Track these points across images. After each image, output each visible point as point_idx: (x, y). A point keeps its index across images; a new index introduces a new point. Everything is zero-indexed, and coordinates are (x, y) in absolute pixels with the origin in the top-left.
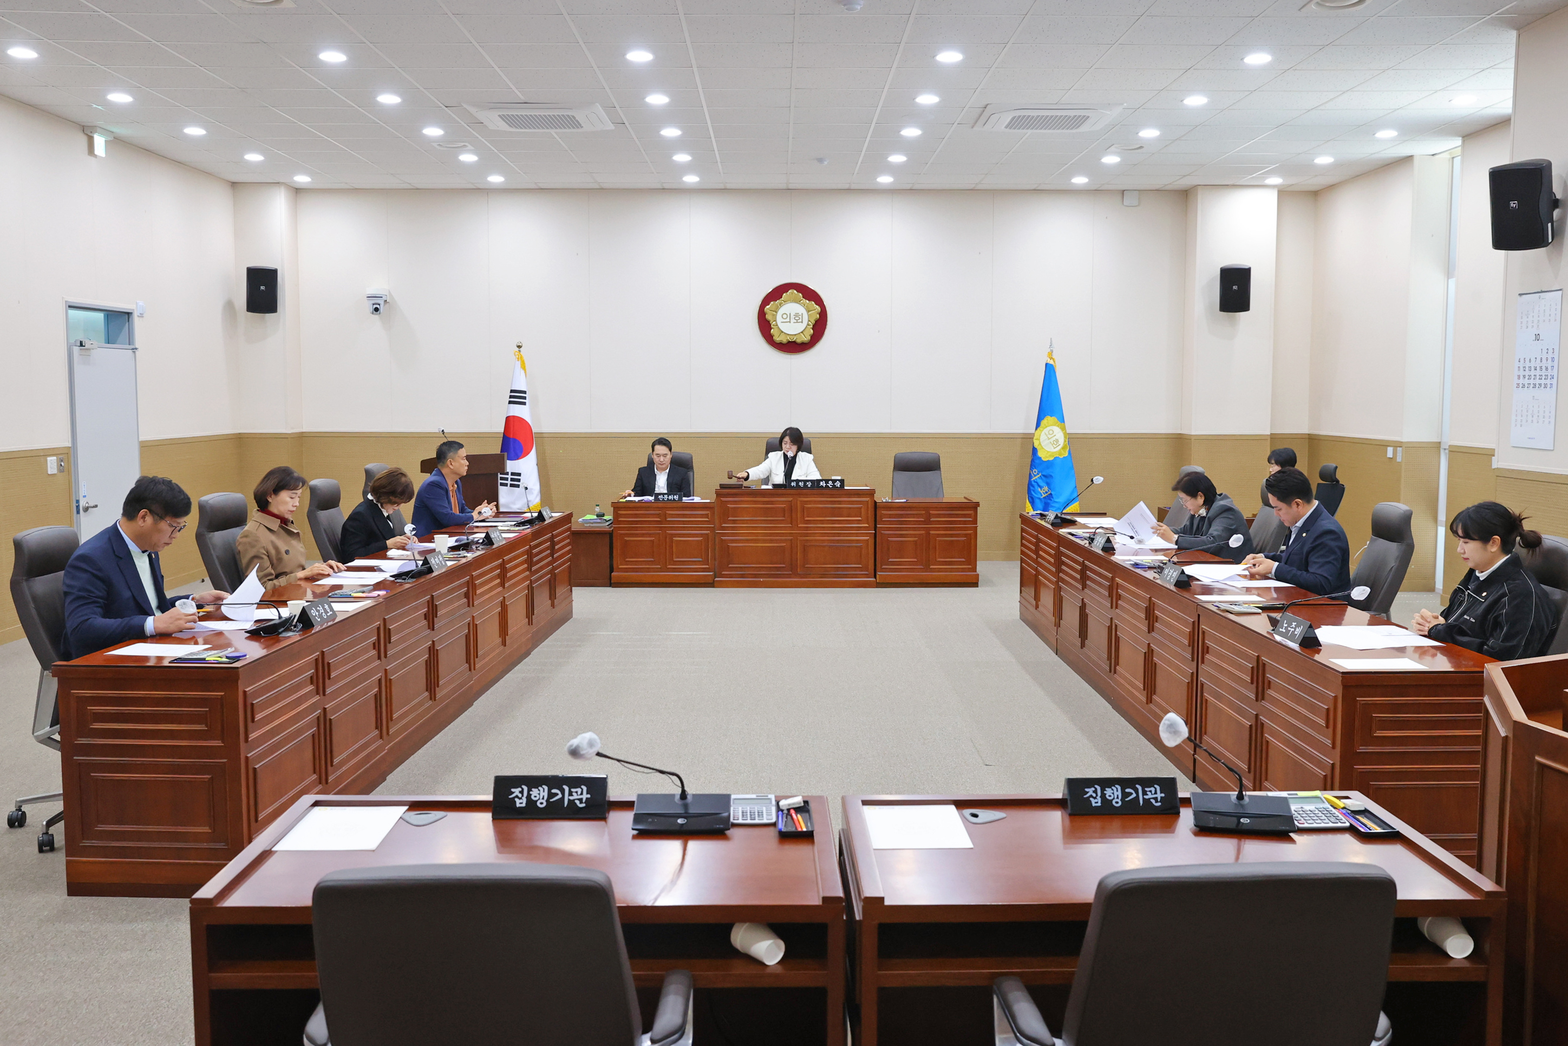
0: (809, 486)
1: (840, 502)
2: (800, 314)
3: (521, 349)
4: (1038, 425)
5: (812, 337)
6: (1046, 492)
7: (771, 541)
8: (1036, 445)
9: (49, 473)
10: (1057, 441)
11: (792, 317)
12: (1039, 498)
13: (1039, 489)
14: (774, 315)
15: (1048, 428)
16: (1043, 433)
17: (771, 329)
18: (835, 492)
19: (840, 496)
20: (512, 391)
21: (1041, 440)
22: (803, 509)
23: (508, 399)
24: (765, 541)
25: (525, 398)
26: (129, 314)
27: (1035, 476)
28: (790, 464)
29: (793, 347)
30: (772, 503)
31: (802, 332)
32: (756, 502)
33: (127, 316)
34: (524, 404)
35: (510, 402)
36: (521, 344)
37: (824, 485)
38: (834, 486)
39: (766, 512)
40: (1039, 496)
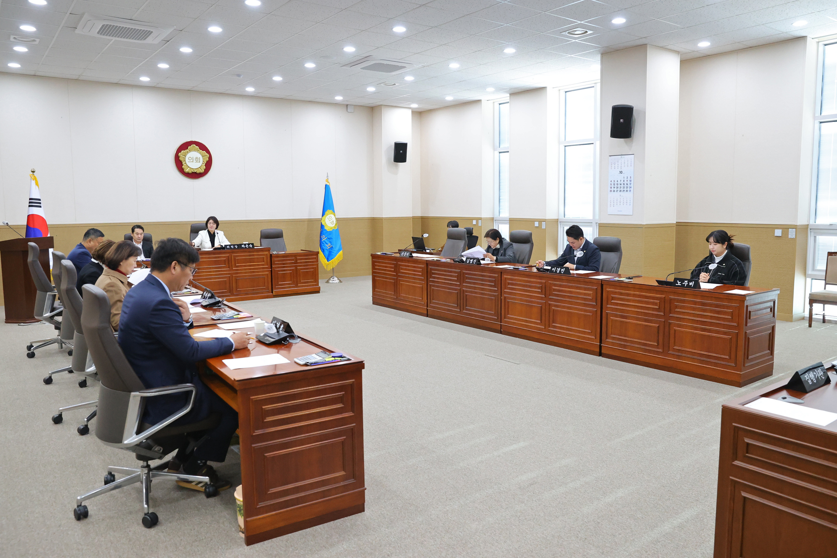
0: (236, 247)
1: (253, 255)
2: (198, 158)
3: (34, 173)
4: (323, 215)
5: (205, 170)
6: (330, 246)
7: (219, 278)
8: (323, 224)
10: (333, 221)
11: (194, 159)
12: (327, 250)
13: (326, 245)
14: (184, 158)
15: (329, 216)
16: (327, 218)
17: (182, 165)
18: (249, 250)
19: (253, 252)
20: (30, 199)
21: (326, 221)
22: (235, 259)
23: (28, 204)
24: (215, 278)
25: (40, 203)
27: (324, 239)
28: (212, 237)
29: (194, 175)
30: (219, 257)
31: (200, 167)
32: (209, 258)
34: (40, 207)
35: (30, 206)
36: (34, 170)
37: (244, 247)
38: (249, 247)
39: (216, 263)
40: (326, 248)
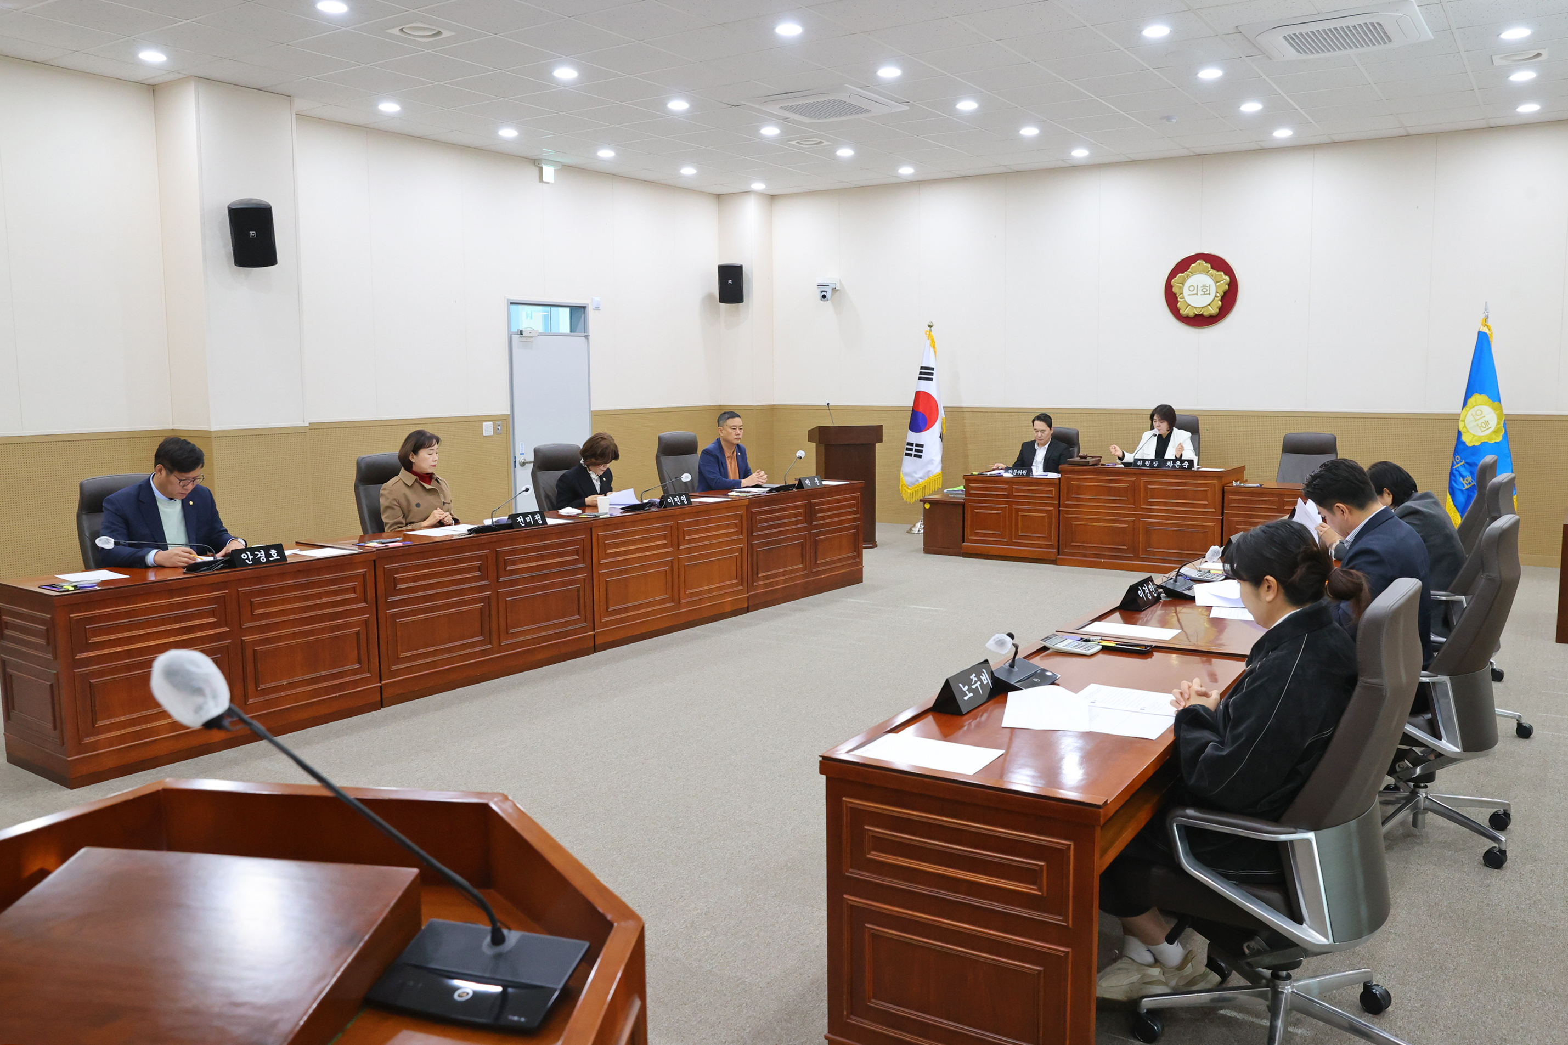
1: (1185, 484)
2: (1208, 286)
3: (932, 328)
4: (1465, 404)
5: (1220, 309)
6: (1470, 483)
7: (1114, 521)
8: (1461, 428)
9: (484, 435)
10: (1487, 423)
11: (1200, 288)
12: (1461, 490)
13: (1461, 479)
14: (1180, 288)
15: (1476, 408)
16: (1469, 413)
17: (1178, 302)
18: (1180, 473)
19: (1186, 477)
20: (922, 368)
21: (1466, 422)
22: (1146, 489)
23: (918, 376)
24: (1107, 521)
25: (932, 374)
26: (584, 308)
27: (1457, 463)
29: (1200, 321)
30: (1116, 482)
31: (1209, 305)
32: (1099, 481)
33: (583, 309)
34: (931, 379)
35: (920, 378)
36: (931, 324)
37: (1172, 465)
38: (1181, 467)
39: (1110, 491)
40: (1461, 487)
